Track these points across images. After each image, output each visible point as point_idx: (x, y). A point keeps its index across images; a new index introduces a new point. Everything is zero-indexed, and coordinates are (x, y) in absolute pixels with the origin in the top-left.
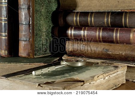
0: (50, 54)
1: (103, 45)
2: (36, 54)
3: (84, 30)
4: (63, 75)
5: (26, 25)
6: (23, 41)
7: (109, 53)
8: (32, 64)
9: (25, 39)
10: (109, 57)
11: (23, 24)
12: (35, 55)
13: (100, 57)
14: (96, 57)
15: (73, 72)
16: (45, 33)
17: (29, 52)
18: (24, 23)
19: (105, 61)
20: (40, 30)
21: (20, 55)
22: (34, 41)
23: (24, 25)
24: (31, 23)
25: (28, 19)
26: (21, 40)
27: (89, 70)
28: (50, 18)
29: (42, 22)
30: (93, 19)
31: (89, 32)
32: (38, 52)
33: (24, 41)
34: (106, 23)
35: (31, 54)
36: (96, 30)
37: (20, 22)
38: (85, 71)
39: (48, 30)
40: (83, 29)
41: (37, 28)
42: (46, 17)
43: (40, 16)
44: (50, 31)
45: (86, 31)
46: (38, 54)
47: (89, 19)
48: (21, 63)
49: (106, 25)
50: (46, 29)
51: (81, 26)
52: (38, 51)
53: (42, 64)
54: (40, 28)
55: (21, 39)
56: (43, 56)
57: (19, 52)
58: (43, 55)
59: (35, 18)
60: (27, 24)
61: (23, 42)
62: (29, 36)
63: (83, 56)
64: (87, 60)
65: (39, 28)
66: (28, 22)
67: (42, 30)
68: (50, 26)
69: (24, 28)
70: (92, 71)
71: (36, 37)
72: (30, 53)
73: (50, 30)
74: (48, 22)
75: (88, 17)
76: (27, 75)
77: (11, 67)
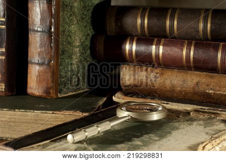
0: (87, 90)
1: (197, 75)
2: (61, 90)
3: (158, 44)
4: (130, 143)
5: (44, 34)
6: (36, 64)
7: (207, 91)
8: (58, 112)
9: (40, 62)
10: (208, 100)
11: (37, 31)
12: (60, 93)
13: (188, 99)
14: (181, 99)
15: (147, 133)
16: (78, 49)
17: (49, 86)
18: (39, 29)
19: (200, 107)
20: (70, 43)
21: (29, 91)
22: (58, 64)
23: (39, 33)
24: (53, 30)
25: (48, 21)
26: (32, 63)
27: (178, 129)
28: (89, 19)
29: (74, 28)
30: (176, 23)
31: (168, 49)
32: (65, 86)
33: (38, 64)
34: (201, 32)
35: (51, 91)
36: (182, 46)
37: (30, 27)
38: (170, 133)
39: (84, 42)
40: (155, 43)
41: (65, 38)
42: (81, 17)
43: (71, 15)
44: (87, 45)
45: (161, 47)
46: (65, 90)
47: (168, 23)
48: (35, 111)
49: (201, 36)
50: (80, 40)
51: (150, 37)
52: (65, 84)
53: (79, 115)
54: (69, 39)
55: (33, 61)
56: (74, 93)
57: (28, 86)
58: (75, 91)
59: (61, 19)
60: (45, 31)
61: (37, 68)
62: (49, 56)
63: (154, 96)
64: (164, 103)
65: (67, 39)
66: (48, 28)
67: (74, 44)
68: (88, 35)
69: (38, 39)
70: (184, 131)
71: (62, 57)
72: (50, 88)
73: (88, 43)
74: (85, 27)
75: (166, 19)
76: (55, 141)
77: (14, 118)
